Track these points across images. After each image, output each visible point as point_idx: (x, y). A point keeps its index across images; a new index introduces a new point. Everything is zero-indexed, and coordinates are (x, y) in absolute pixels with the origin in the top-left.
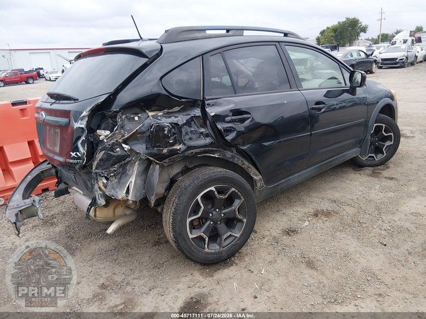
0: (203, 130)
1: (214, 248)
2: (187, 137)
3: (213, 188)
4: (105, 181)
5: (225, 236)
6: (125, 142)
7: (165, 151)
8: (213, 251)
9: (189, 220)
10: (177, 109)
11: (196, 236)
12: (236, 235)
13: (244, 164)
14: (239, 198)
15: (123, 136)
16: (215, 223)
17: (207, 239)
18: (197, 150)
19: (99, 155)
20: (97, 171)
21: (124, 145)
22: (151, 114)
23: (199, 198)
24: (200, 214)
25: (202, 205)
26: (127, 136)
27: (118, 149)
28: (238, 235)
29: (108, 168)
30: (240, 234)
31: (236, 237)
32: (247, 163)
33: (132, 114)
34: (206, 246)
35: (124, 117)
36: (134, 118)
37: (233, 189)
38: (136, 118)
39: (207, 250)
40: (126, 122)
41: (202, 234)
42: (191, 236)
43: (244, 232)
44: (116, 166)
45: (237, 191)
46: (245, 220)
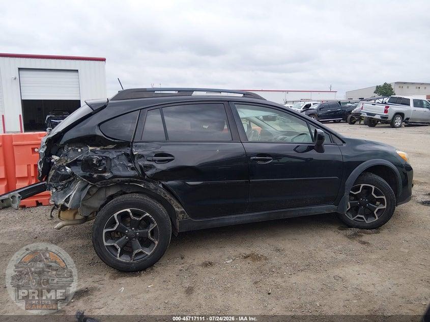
0: (130, 164)
1: (125, 259)
2: (115, 168)
3: (128, 210)
4: (54, 191)
5: (136, 252)
6: (69, 165)
7: (95, 176)
8: (124, 261)
9: (105, 231)
10: (111, 146)
11: (109, 244)
12: (147, 253)
13: (166, 196)
14: (153, 223)
15: (67, 161)
16: (130, 239)
17: (119, 250)
18: (122, 179)
19: (52, 173)
20: (51, 183)
21: (67, 168)
22: (90, 148)
23: (115, 215)
24: (115, 228)
25: (117, 221)
26: (69, 161)
27: (63, 170)
28: (149, 254)
29: (58, 182)
30: (151, 253)
31: (147, 255)
32: (168, 196)
33: (76, 147)
34: (118, 255)
35: (70, 148)
36: (77, 150)
37: (147, 214)
38: (79, 150)
39: (118, 259)
40: (71, 152)
41: (115, 245)
42: (106, 244)
43: (154, 252)
44: (64, 182)
45: (150, 216)
46: (157, 242)
